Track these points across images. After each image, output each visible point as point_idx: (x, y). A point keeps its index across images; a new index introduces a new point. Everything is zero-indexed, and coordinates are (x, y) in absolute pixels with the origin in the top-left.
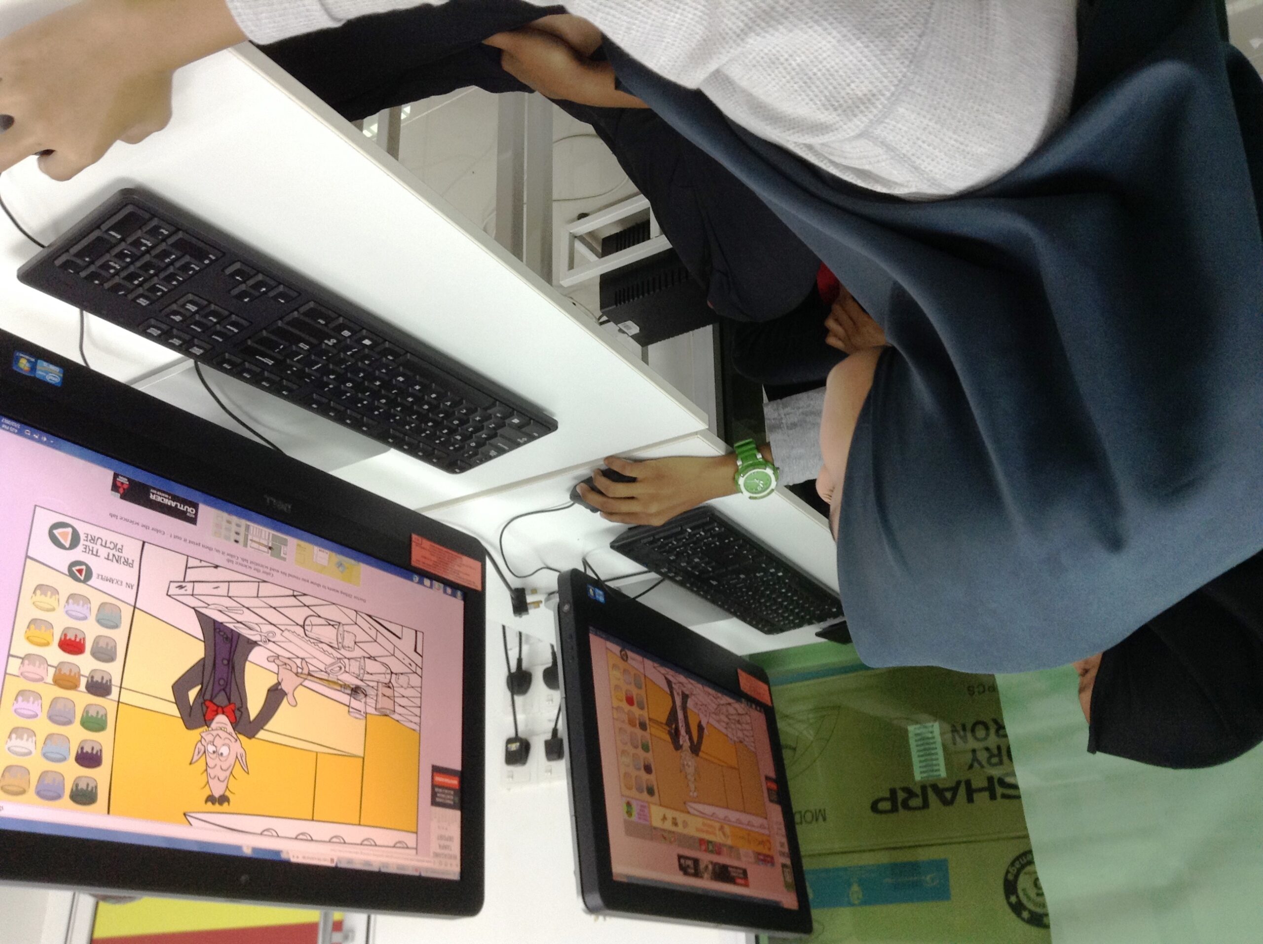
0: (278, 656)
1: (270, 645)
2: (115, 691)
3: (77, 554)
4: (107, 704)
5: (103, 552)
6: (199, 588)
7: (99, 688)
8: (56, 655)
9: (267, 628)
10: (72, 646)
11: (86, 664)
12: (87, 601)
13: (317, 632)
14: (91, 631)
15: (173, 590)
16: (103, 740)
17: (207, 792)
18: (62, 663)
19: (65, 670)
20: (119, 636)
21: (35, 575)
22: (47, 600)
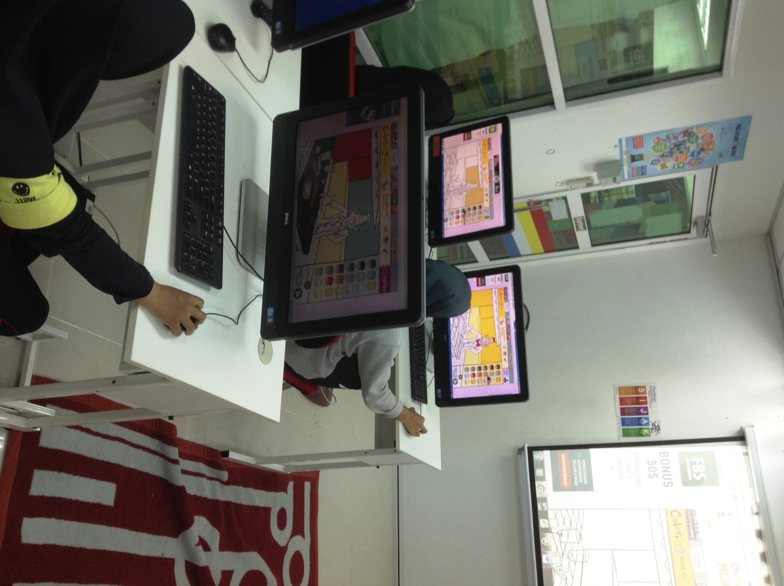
0: (464, 332)
1: (462, 335)
2: (480, 365)
3: (458, 378)
4: (482, 366)
5: (456, 374)
6: (456, 353)
7: (480, 368)
8: (476, 378)
9: (459, 336)
10: (474, 375)
11: (476, 372)
12: (465, 375)
13: (457, 324)
14: (470, 372)
15: (458, 358)
16: (488, 365)
17: (493, 343)
18: (478, 376)
19: (478, 375)
20: (470, 367)
21: (464, 385)
22: (468, 382)
